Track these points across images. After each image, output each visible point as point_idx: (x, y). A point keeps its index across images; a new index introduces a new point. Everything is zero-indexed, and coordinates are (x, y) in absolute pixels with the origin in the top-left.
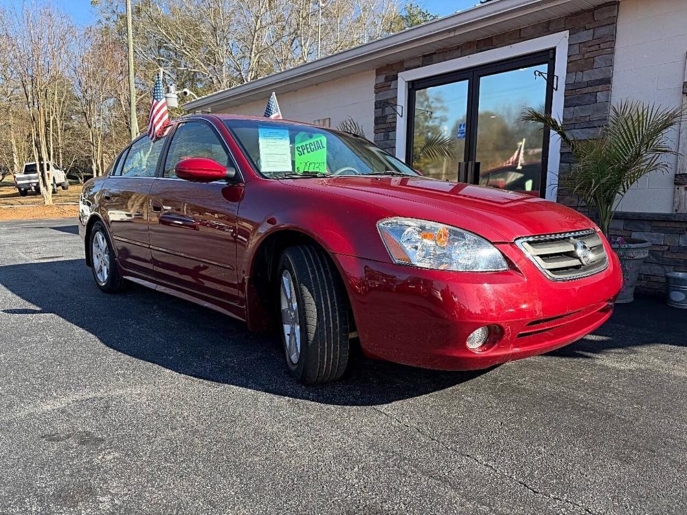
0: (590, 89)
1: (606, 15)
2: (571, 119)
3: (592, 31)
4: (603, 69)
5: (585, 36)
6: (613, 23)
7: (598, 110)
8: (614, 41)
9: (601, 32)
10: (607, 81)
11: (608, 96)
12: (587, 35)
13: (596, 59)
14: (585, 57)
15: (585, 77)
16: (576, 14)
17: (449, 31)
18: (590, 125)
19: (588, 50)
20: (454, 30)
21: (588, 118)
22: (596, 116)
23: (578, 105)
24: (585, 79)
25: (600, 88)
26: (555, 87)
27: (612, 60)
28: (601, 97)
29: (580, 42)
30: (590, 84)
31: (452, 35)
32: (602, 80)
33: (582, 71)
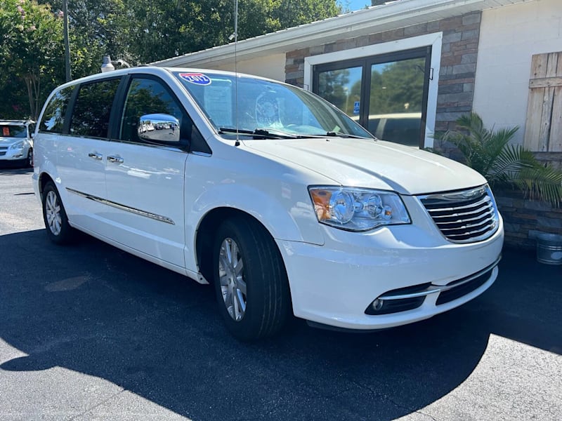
0: (458, 81)
1: (471, 22)
2: (444, 104)
3: (460, 34)
4: (469, 65)
5: (455, 37)
6: (476, 29)
7: (464, 98)
8: (478, 43)
9: (467, 35)
10: (471, 75)
11: (472, 87)
12: (457, 37)
13: (463, 56)
14: (455, 55)
15: (455, 70)
16: (449, 19)
17: (347, 27)
18: (457, 109)
19: (457, 49)
20: (351, 26)
21: (456, 104)
22: (462, 103)
23: (449, 93)
24: (454, 73)
25: (466, 80)
26: (431, 77)
27: (476, 59)
28: (466, 87)
29: (451, 42)
30: (457, 77)
31: (349, 30)
32: (468, 73)
33: (452, 66)
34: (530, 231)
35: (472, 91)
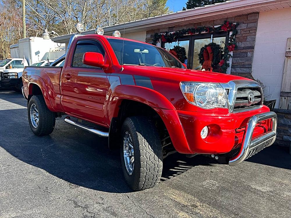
0: (244, 51)
1: (253, 18)
2: (236, 63)
3: (246, 24)
4: (251, 42)
6: (256, 22)
7: (248, 60)
8: (256, 30)
9: (251, 25)
10: (252, 48)
11: (252, 55)
12: (244, 26)
13: (248, 37)
14: (243, 36)
16: (240, 16)
17: (182, 18)
18: (243, 66)
19: (244, 33)
20: (184, 18)
21: (243, 63)
22: (247, 63)
23: (239, 57)
24: (243, 46)
25: (249, 50)
27: (255, 38)
28: (249, 54)
29: (241, 29)
30: (244, 48)
31: (183, 20)
32: (250, 47)
33: (241, 42)
34: (284, 136)
35: (252, 57)
